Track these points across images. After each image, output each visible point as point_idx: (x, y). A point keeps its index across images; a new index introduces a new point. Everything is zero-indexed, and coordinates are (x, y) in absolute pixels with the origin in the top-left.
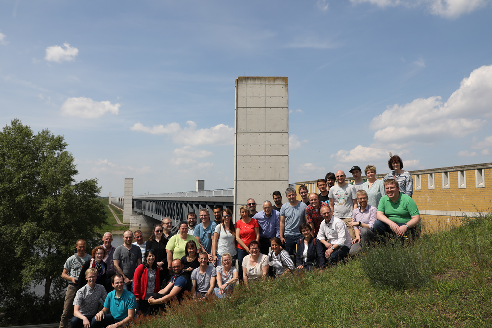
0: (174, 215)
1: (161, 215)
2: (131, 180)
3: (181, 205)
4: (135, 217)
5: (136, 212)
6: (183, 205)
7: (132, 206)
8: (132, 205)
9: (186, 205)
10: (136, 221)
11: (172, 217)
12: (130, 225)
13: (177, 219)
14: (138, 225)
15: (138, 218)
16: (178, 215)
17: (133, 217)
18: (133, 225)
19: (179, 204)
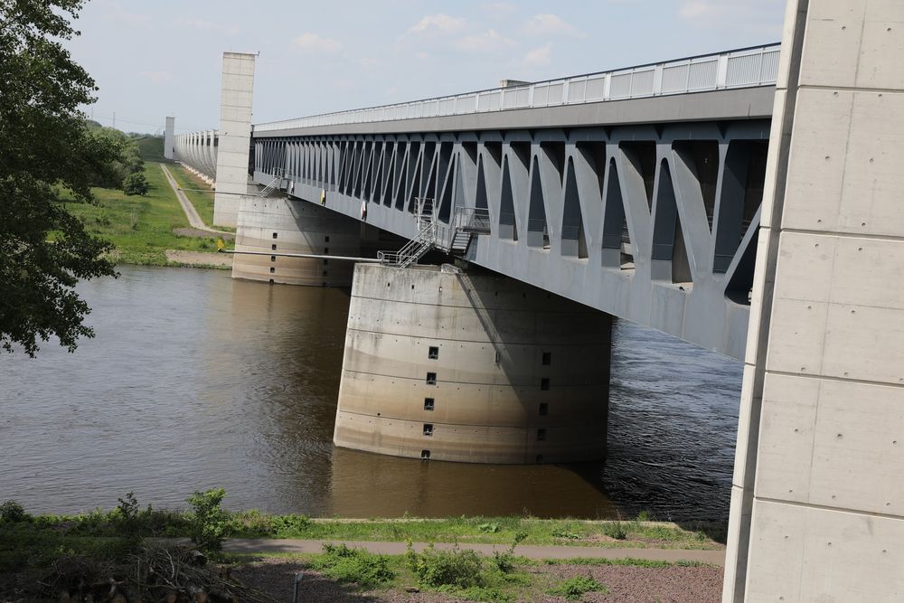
0: (415, 193)
1: (358, 194)
2: (246, 63)
3: (447, 148)
4: (259, 202)
5: (261, 186)
6: (458, 148)
7: (246, 164)
8: (246, 158)
9: (471, 148)
10: (259, 218)
11: (406, 204)
12: (239, 231)
13: (428, 210)
14: (268, 235)
15: (267, 210)
16: (431, 194)
17: (250, 201)
18: (247, 233)
19: (438, 147)
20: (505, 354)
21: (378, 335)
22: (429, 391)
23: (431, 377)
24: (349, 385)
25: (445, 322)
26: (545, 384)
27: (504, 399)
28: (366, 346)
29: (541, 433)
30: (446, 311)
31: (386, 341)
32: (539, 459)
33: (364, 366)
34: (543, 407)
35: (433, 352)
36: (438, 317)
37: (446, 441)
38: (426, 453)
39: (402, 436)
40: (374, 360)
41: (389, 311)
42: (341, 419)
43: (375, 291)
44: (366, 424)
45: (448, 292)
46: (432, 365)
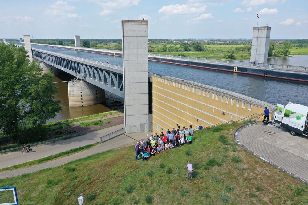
0: (73, 69)
1: (61, 66)
2: (28, 37)
3: (78, 64)
6: (80, 65)
9: (82, 65)
11: (71, 70)
13: (76, 72)
16: (76, 70)
19: (76, 63)
20: (91, 91)
21: (73, 91)
22: (82, 97)
23: (81, 96)
24: (70, 98)
25: (82, 88)
26: (97, 94)
27: (92, 97)
28: (72, 93)
29: (97, 100)
30: (82, 87)
31: (74, 92)
32: (97, 104)
33: (72, 95)
34: (97, 97)
35: (81, 92)
36: (81, 88)
37: (85, 104)
38: (82, 105)
39: (79, 104)
40: (73, 95)
41: (74, 88)
42: (69, 103)
43: (72, 85)
44: (73, 103)
45: (82, 84)
46: (81, 94)
